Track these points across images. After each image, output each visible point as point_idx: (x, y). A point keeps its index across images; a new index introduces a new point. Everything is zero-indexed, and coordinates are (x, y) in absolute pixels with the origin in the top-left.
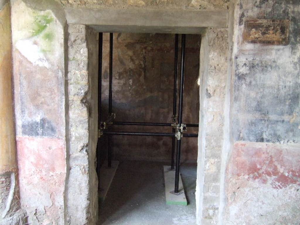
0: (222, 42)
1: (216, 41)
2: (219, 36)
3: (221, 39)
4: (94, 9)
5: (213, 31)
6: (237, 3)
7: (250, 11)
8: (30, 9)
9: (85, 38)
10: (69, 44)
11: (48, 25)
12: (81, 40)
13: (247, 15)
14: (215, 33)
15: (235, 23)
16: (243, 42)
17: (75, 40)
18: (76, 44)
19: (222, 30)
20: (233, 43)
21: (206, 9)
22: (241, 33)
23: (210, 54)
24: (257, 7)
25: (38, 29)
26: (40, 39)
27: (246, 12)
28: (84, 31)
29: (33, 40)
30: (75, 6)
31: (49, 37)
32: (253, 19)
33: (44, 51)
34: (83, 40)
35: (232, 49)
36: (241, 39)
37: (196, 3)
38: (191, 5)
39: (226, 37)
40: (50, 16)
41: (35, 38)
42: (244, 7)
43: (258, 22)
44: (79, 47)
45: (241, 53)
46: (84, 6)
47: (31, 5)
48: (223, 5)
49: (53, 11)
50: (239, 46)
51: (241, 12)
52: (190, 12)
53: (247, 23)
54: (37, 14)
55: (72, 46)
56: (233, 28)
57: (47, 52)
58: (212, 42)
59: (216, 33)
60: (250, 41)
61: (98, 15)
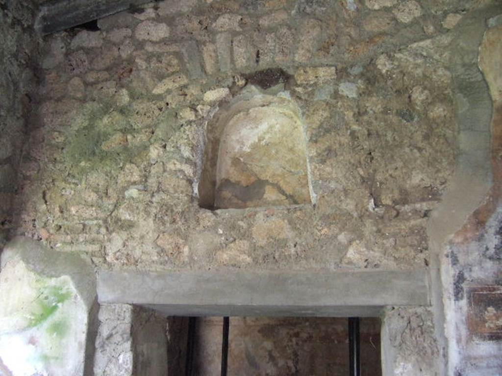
0: (422, 339)
1: (408, 336)
2: (414, 324)
3: (418, 331)
4: (151, 273)
5: (399, 315)
6: (445, 252)
7: (476, 268)
8: (32, 274)
9: (128, 331)
10: (97, 343)
11: (60, 305)
12: (122, 335)
13: (470, 276)
14: (403, 318)
15: (445, 295)
16: (469, 339)
17: (110, 336)
18: (110, 343)
19: (420, 310)
20: (446, 340)
21: (378, 267)
22: (464, 318)
23: (396, 367)
24: (491, 258)
25: (41, 312)
26: (42, 333)
27: (468, 270)
28: (128, 317)
29: (29, 335)
30: (117, 268)
31: (59, 329)
32: (486, 286)
33: (45, 358)
34: (125, 336)
35: (445, 356)
36: (464, 332)
37: (357, 256)
38: (346, 261)
39: (429, 326)
40: (66, 287)
41: (33, 331)
42: (461, 259)
43: (499, 292)
44: (116, 349)
45: (469, 365)
46: (133, 267)
47: (35, 267)
48: (415, 257)
49: (73, 278)
50: (461, 347)
51: (456, 272)
52: (346, 274)
53: (474, 294)
54: (42, 284)
55: (102, 346)
56: (442, 307)
57: (52, 361)
58: (399, 338)
59: (405, 319)
60: (486, 335)
61: (158, 285)
